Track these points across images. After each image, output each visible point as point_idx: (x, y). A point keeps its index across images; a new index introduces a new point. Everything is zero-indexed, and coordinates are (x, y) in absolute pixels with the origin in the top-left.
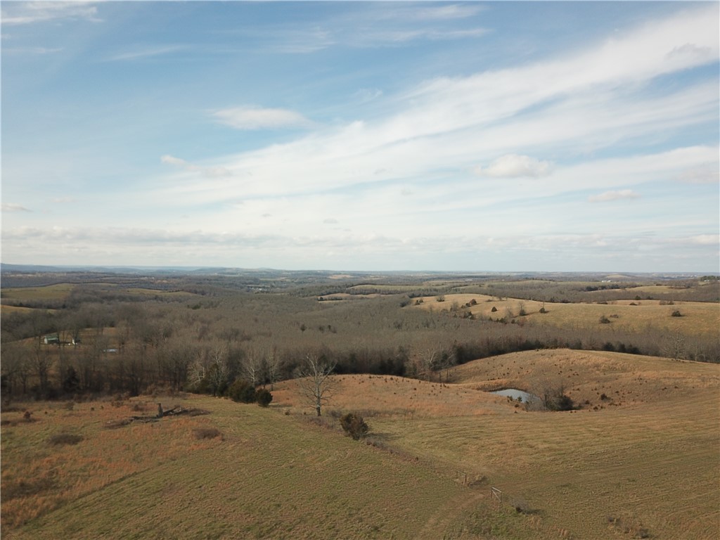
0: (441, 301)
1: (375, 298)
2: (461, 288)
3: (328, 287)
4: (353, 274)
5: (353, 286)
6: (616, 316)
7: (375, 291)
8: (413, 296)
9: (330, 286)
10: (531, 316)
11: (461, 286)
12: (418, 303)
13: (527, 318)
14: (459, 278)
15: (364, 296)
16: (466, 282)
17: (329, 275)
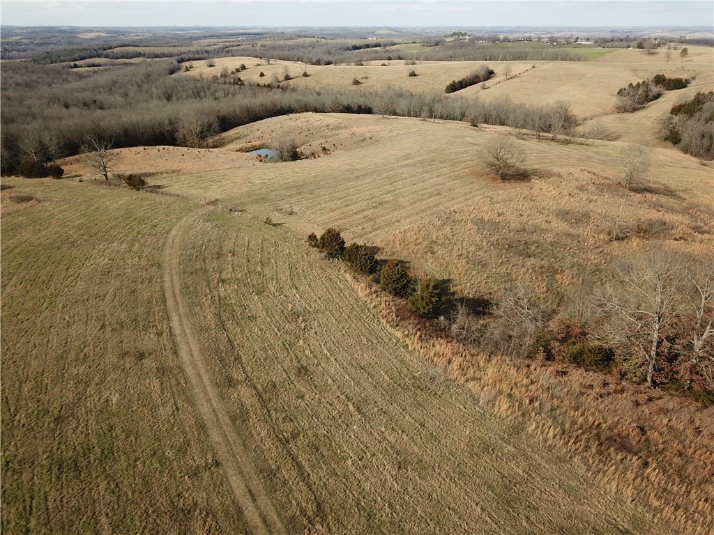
0: (211, 66)
1: (140, 63)
2: (234, 48)
3: (80, 51)
4: (108, 31)
5: (111, 48)
6: (366, 78)
7: (139, 55)
8: (182, 61)
9: (84, 49)
10: (295, 80)
11: (233, 46)
12: (187, 70)
13: (291, 82)
14: (232, 35)
15: (127, 61)
16: (239, 41)
17: (77, 33)
